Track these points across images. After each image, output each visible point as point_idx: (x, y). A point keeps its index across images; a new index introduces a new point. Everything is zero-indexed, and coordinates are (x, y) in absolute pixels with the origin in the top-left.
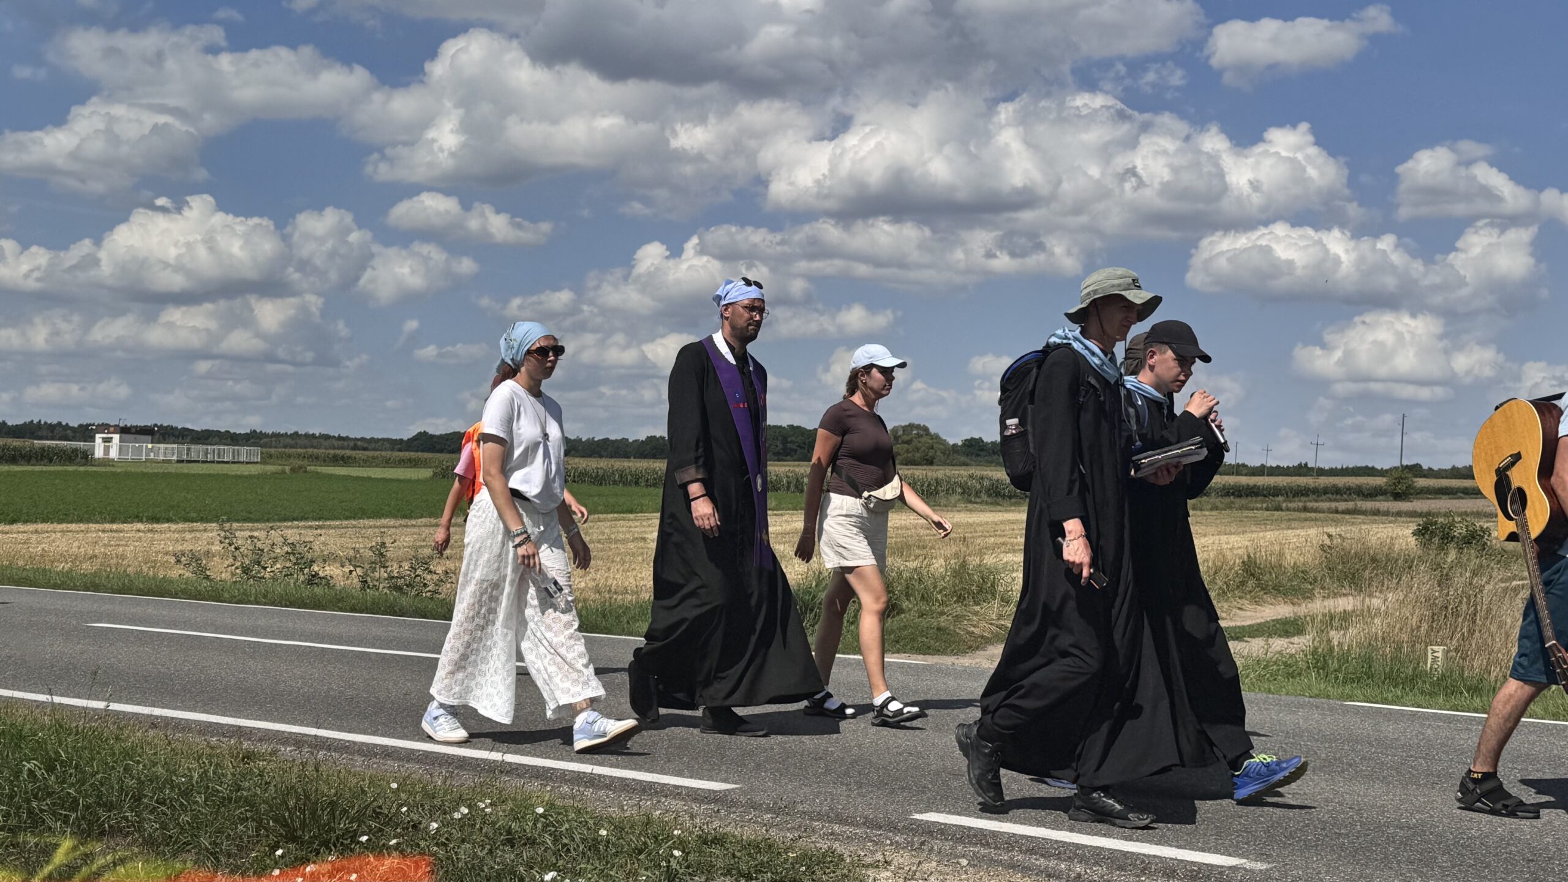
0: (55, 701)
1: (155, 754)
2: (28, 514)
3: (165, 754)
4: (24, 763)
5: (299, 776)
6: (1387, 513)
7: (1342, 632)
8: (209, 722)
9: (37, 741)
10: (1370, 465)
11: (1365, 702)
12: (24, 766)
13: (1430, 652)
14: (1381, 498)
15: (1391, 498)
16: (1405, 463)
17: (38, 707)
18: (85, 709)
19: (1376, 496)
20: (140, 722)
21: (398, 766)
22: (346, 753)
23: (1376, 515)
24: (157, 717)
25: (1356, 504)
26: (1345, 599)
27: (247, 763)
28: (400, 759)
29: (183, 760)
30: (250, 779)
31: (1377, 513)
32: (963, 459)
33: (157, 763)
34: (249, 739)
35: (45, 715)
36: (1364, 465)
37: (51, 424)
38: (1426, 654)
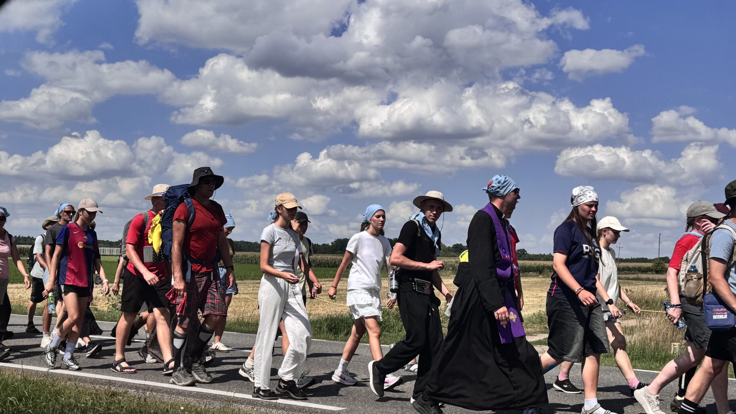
0: (23, 368)
1: (70, 393)
2: (13, 279)
3: (75, 393)
4: (9, 398)
5: (137, 404)
6: (653, 280)
7: (631, 336)
8: (95, 378)
9: (14, 387)
10: (645, 257)
11: (641, 369)
12: (8, 399)
13: (672, 346)
14: (649, 272)
15: (655, 273)
16: (661, 256)
17: (15, 371)
18: (37, 371)
19: (648, 272)
20: (63, 378)
21: (184, 399)
22: (160, 392)
23: (648, 281)
24: (71, 375)
25: (638, 276)
26: (633, 320)
27: (113, 398)
28: (185, 396)
29: (83, 396)
30: (114, 405)
31: (648, 280)
32: (453, 254)
33: (71, 397)
34: (114, 386)
35: (18, 374)
36: (641, 257)
37: (25, 237)
38: (670, 347)
